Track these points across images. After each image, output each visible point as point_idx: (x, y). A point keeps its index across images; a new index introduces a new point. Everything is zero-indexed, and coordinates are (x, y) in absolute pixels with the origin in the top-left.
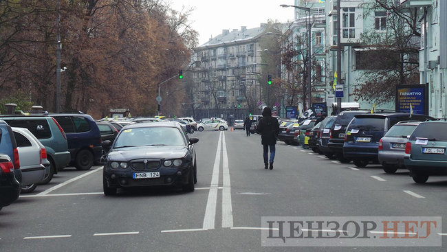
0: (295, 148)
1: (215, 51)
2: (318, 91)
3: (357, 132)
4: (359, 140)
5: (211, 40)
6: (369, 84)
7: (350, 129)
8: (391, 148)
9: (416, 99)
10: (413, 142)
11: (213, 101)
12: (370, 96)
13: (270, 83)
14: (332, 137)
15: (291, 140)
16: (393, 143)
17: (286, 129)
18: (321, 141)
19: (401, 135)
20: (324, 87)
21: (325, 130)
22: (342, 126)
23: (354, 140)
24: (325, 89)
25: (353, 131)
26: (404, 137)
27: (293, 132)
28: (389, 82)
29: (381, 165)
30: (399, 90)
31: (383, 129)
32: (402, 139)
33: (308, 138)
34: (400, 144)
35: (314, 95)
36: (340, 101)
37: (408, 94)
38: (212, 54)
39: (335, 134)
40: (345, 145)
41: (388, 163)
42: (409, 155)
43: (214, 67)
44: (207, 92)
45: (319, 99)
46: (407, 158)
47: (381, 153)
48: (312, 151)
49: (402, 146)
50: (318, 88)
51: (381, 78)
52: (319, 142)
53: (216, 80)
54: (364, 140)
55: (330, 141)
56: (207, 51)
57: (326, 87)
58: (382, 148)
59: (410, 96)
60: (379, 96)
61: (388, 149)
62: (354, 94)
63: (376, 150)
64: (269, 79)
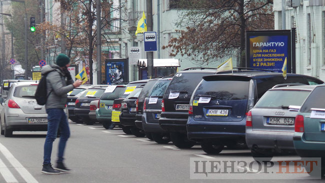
0: (91, 128)
2: (111, 42)
3: (208, 101)
4: (211, 113)
6: (192, 31)
7: (197, 98)
8: (265, 125)
9: (277, 53)
10: (305, 115)
12: (194, 49)
13: (33, 29)
14: (165, 109)
15: (85, 116)
16: (268, 118)
17: (74, 100)
18: (144, 115)
19: (280, 105)
20: (119, 36)
21: (151, 99)
22: (181, 93)
23: (203, 114)
24: (120, 39)
25: (202, 101)
26: (284, 108)
27: (87, 105)
28: (222, 28)
29: (249, 151)
30: (251, 40)
31: (246, 97)
32: (282, 110)
33: (119, 113)
34: (278, 118)
35: (105, 48)
36: (151, 57)
37: (265, 45)
39: (170, 105)
40: (190, 121)
41: (259, 146)
42: (300, 134)
45: (108, 53)
46: (297, 139)
47: (250, 131)
48: (122, 132)
49: (282, 121)
50: (111, 37)
51: (211, 22)
52: (140, 118)
54: (219, 113)
55: (163, 116)
57: (123, 36)
58: (250, 125)
59: (268, 48)
60: (208, 49)
61: (261, 127)
62: (170, 46)
63: (242, 128)
64: (32, 23)
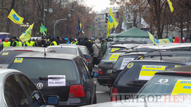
1: (103, 15)
5: (102, 11)
11: (102, 34)
38: (102, 16)
43: (103, 22)
44: (100, 31)
53: (104, 26)
56: (100, 16)
